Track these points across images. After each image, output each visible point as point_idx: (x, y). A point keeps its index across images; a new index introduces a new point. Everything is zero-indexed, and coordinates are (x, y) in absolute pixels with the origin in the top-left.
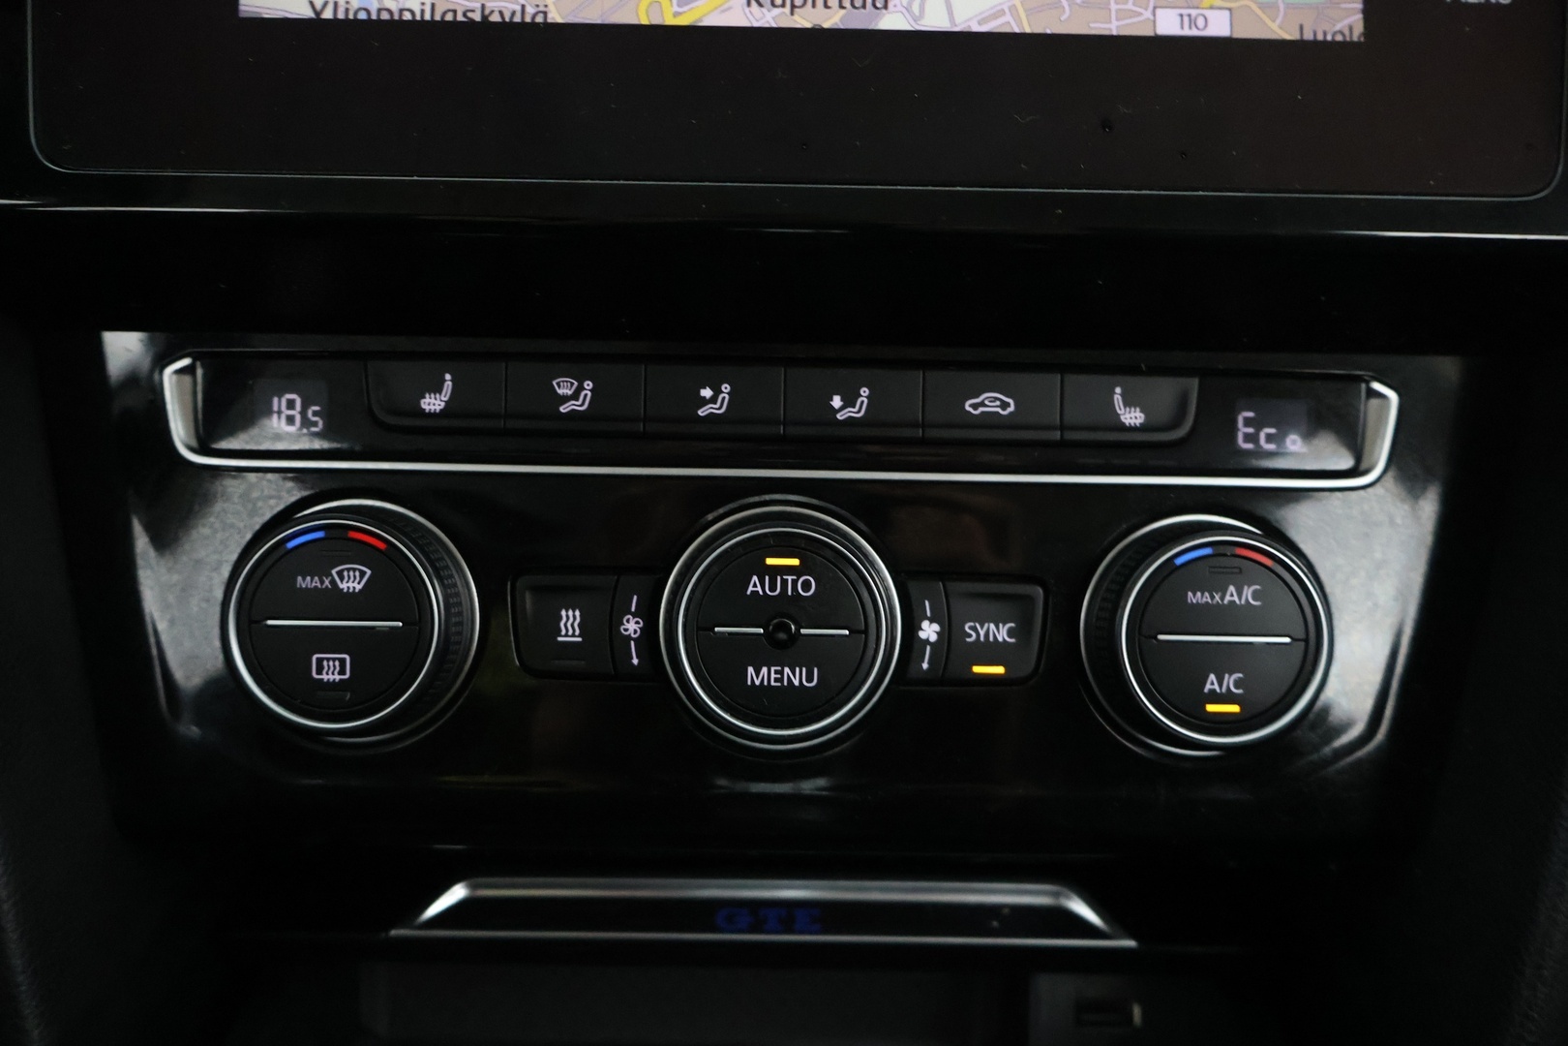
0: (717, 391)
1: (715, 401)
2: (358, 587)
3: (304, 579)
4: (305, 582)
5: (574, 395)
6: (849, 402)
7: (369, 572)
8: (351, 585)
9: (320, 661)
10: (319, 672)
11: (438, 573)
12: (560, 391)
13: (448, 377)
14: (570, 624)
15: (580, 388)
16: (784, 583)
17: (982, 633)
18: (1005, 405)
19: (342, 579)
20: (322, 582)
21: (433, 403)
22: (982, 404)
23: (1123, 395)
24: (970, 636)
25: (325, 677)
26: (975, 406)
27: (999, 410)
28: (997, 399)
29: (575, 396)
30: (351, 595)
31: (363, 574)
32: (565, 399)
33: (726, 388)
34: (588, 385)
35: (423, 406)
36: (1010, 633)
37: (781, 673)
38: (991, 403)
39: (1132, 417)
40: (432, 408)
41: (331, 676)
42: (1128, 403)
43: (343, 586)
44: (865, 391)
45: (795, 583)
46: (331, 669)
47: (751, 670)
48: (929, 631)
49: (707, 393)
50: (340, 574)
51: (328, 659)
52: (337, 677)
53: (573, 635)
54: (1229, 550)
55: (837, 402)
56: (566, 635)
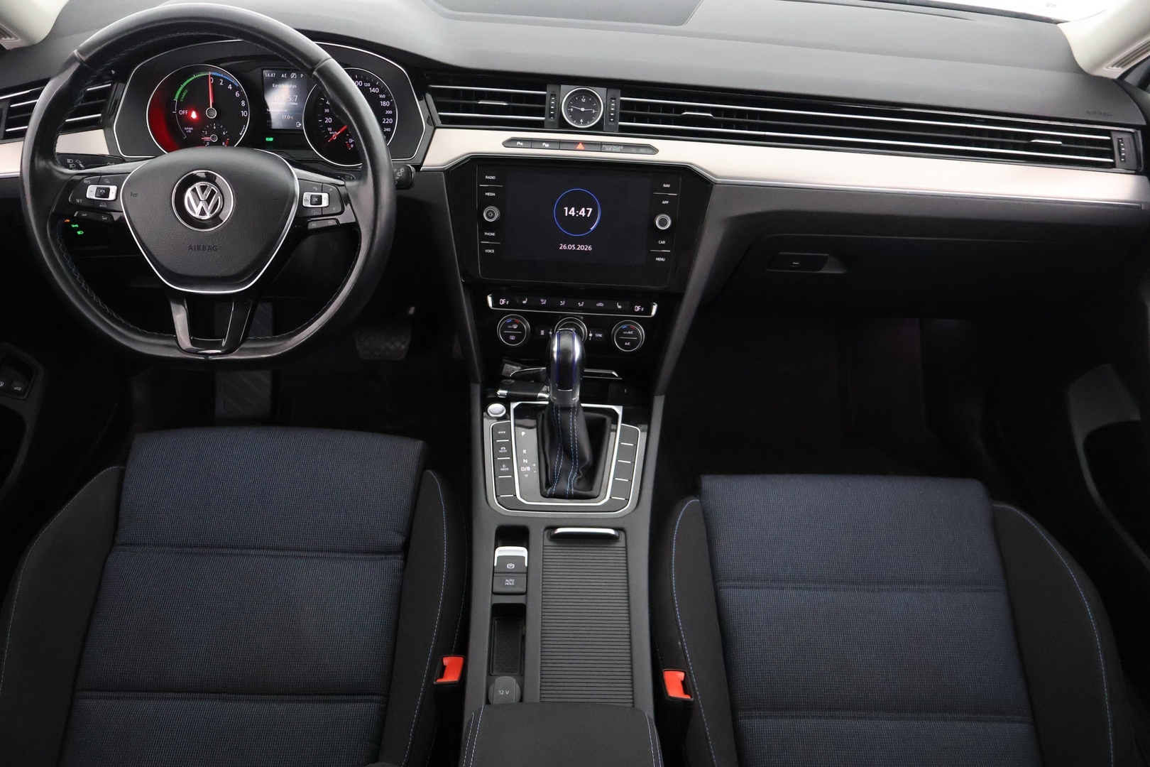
1: (563, 303)
4: (509, 327)
5: (544, 302)
6: (581, 304)
7: (517, 326)
11: (525, 324)
12: (542, 301)
13: (526, 298)
14: (542, 332)
21: (524, 302)
23: (619, 304)
26: (598, 305)
27: (601, 306)
33: (564, 301)
34: (545, 300)
36: (602, 336)
38: (600, 304)
39: (620, 307)
41: (512, 339)
43: (514, 327)
44: (583, 302)
46: (512, 338)
48: (591, 335)
55: (579, 304)
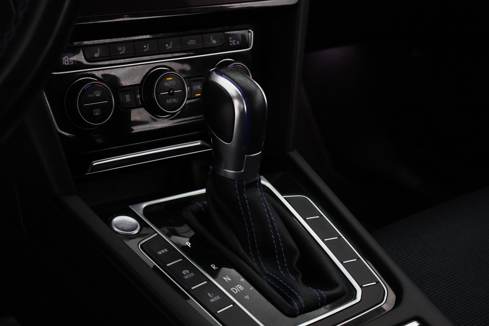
0: (147, 46)
1: (146, 48)
2: (99, 95)
3: (89, 95)
6: (169, 45)
7: (101, 92)
8: (98, 95)
9: (95, 111)
10: (95, 114)
12: (119, 50)
13: (99, 49)
14: (128, 98)
15: (123, 48)
16: (170, 83)
17: (196, 88)
18: (194, 42)
19: (96, 94)
20: (93, 95)
22: (190, 43)
23: (213, 38)
24: (194, 89)
25: (96, 114)
26: (189, 43)
27: (193, 43)
28: (193, 41)
29: (122, 50)
30: (98, 97)
31: (100, 92)
32: (120, 51)
33: (148, 45)
34: (124, 47)
35: (96, 56)
36: (200, 87)
37: (172, 100)
39: (214, 42)
40: (97, 56)
42: (214, 39)
43: (97, 95)
44: (171, 43)
45: (172, 82)
47: (167, 100)
49: (145, 46)
50: (96, 93)
51: (96, 111)
52: (98, 114)
53: (129, 100)
54: (236, 66)
55: (167, 45)
56: (128, 100)
